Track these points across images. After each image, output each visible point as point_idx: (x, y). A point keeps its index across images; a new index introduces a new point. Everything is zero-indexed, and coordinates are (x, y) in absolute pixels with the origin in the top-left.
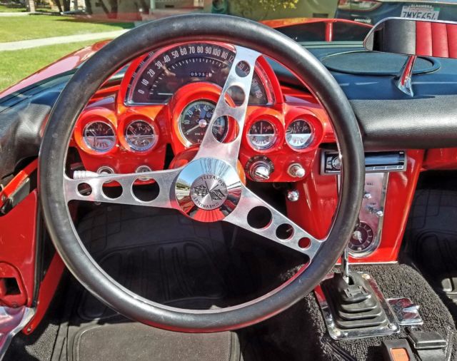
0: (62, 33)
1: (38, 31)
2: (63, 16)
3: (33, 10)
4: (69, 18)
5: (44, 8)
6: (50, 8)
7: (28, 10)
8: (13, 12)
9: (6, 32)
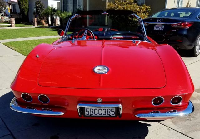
0: (52, 35)
1: (43, 34)
2: (50, 28)
3: (36, 26)
4: (53, 29)
5: (41, 25)
6: (44, 25)
7: (34, 26)
8: (28, 26)
9: (31, 34)
